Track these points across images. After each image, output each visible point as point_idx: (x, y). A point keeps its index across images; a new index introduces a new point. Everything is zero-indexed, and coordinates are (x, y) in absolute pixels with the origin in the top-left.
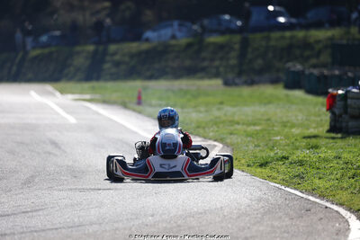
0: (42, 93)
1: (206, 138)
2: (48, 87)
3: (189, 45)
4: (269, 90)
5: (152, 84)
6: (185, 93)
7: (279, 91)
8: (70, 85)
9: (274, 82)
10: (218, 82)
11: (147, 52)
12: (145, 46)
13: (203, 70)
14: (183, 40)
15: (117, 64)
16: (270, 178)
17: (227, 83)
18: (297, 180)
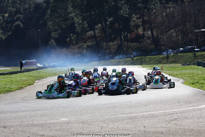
0: (138, 67)
1: (178, 78)
2: (140, 66)
3: (173, 56)
4: (193, 66)
5: (164, 65)
6: (172, 67)
7: (196, 67)
8: (145, 65)
9: (194, 64)
10: (181, 64)
11: (163, 57)
12: (163, 56)
13: (177, 61)
14: (172, 55)
15: (156, 60)
16: (195, 87)
17: (182, 65)
18: (201, 88)
